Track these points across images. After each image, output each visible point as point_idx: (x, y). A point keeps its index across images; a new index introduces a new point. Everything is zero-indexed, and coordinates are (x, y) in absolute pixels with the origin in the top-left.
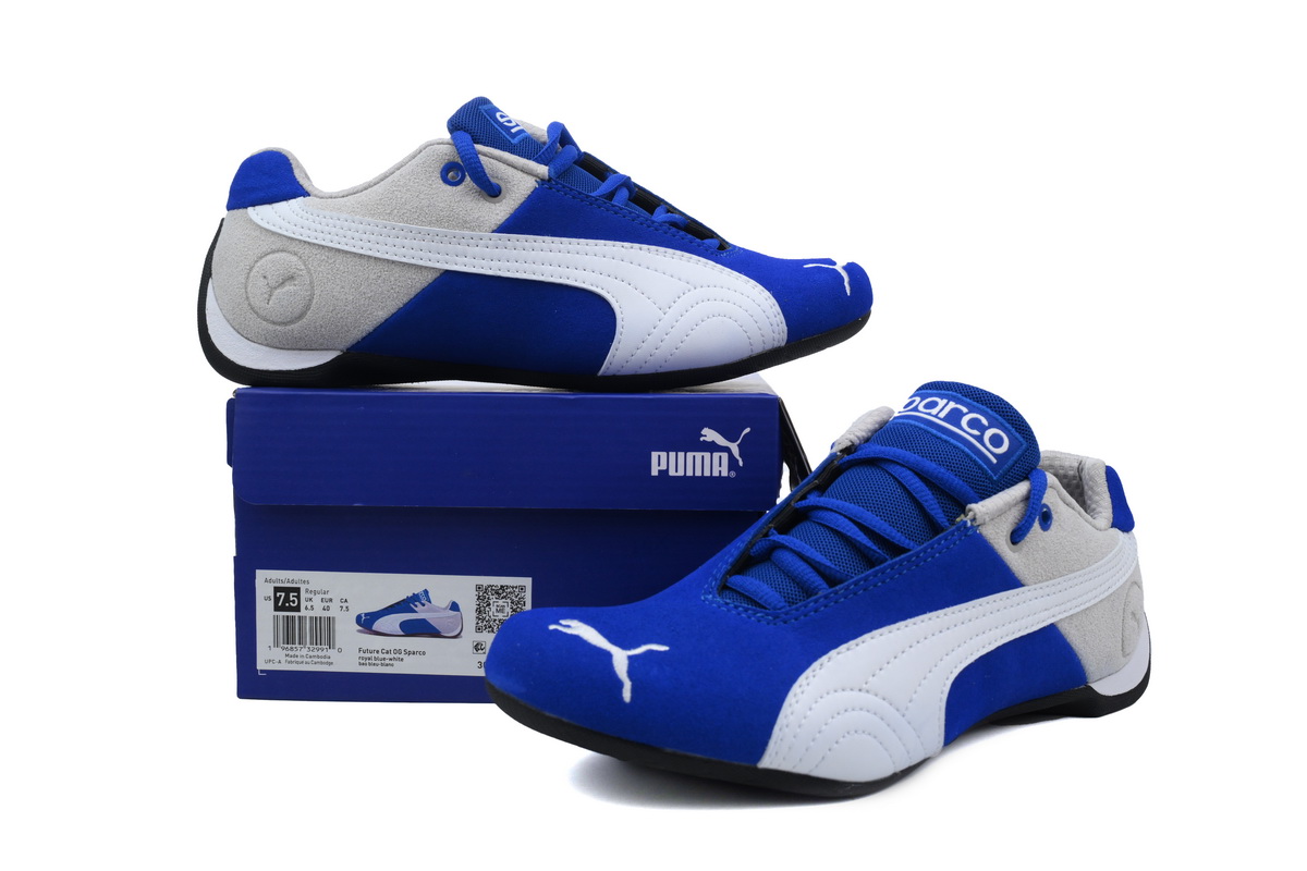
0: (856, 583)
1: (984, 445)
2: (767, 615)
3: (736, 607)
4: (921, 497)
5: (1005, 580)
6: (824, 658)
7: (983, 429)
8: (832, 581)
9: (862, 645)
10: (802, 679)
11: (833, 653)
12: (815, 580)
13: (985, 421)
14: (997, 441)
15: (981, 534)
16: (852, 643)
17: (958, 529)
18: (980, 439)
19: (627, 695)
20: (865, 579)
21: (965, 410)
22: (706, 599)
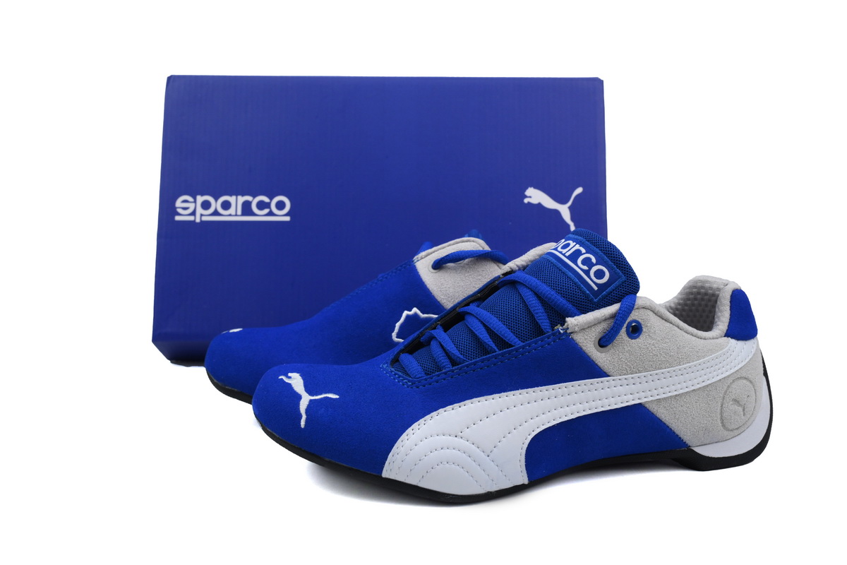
0: (467, 366)
1: (589, 277)
2: (409, 381)
3: (395, 374)
4: (534, 310)
5: (591, 371)
6: (434, 414)
7: (590, 265)
8: (454, 362)
9: (463, 407)
10: (415, 425)
11: (441, 410)
12: (444, 361)
13: (594, 260)
14: (599, 274)
15: (572, 339)
16: (456, 405)
17: (554, 334)
18: (587, 273)
19: (303, 423)
20: (475, 364)
21: (583, 250)
22: (382, 367)
